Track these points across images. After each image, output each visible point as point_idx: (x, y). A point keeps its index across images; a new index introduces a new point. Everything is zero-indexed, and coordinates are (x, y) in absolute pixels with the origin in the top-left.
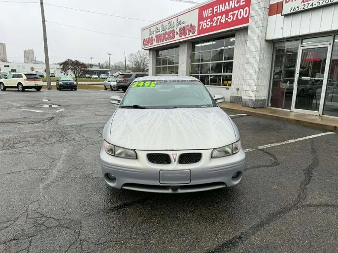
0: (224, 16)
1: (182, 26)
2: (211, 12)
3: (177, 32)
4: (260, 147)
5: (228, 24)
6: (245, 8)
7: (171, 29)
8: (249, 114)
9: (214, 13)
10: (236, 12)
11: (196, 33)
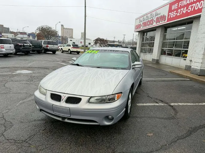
0: (185, 8)
1: (158, 16)
2: (177, 6)
3: (155, 21)
4: (172, 104)
5: (187, 14)
6: (197, 3)
7: (152, 18)
8: (192, 79)
9: (179, 7)
10: (194, 5)
11: (166, 21)
